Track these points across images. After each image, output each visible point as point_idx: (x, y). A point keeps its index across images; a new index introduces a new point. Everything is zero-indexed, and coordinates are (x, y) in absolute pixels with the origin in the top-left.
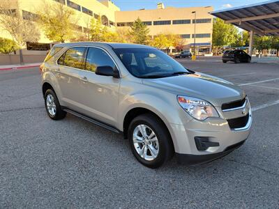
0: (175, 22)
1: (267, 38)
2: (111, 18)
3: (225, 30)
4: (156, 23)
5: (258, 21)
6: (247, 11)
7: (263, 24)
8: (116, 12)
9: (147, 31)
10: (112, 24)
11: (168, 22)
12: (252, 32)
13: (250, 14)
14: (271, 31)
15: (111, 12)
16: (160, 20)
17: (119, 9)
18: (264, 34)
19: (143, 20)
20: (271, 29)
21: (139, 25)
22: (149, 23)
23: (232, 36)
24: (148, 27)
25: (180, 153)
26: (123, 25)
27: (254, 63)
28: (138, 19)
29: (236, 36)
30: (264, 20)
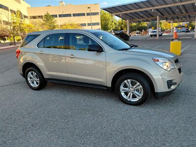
0: (74, 15)
1: (135, 24)
2: (25, 13)
3: (108, 19)
4: (60, 16)
5: (131, 13)
6: (125, 7)
7: (134, 15)
8: (28, 8)
9: (55, 21)
10: (25, 17)
11: (69, 15)
12: (128, 20)
13: (127, 9)
14: (139, 20)
15: (24, 8)
16: (63, 13)
17: (29, 6)
18: (134, 22)
19: (51, 14)
20: (139, 18)
21: (48, 18)
22: (56, 16)
23: (113, 24)
24: (56, 19)
25: (159, 92)
26: (34, 17)
27: (132, 40)
28: (48, 13)
29: (115, 24)
30: (135, 12)
